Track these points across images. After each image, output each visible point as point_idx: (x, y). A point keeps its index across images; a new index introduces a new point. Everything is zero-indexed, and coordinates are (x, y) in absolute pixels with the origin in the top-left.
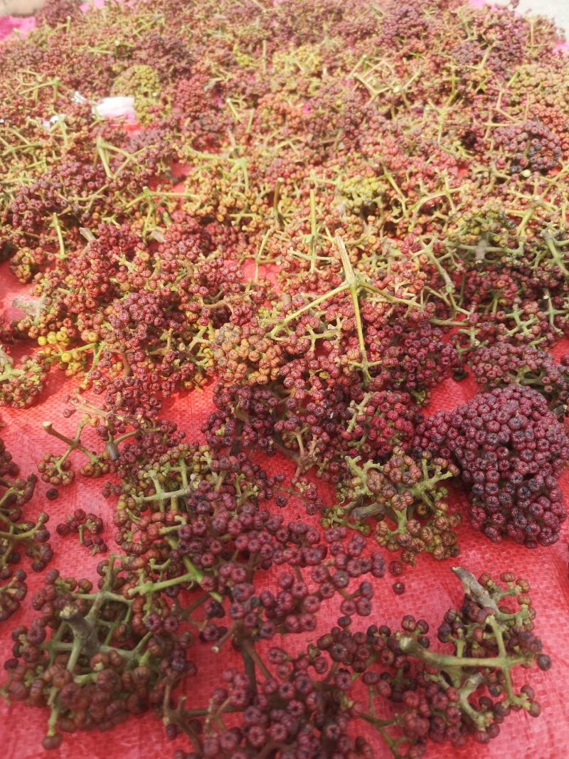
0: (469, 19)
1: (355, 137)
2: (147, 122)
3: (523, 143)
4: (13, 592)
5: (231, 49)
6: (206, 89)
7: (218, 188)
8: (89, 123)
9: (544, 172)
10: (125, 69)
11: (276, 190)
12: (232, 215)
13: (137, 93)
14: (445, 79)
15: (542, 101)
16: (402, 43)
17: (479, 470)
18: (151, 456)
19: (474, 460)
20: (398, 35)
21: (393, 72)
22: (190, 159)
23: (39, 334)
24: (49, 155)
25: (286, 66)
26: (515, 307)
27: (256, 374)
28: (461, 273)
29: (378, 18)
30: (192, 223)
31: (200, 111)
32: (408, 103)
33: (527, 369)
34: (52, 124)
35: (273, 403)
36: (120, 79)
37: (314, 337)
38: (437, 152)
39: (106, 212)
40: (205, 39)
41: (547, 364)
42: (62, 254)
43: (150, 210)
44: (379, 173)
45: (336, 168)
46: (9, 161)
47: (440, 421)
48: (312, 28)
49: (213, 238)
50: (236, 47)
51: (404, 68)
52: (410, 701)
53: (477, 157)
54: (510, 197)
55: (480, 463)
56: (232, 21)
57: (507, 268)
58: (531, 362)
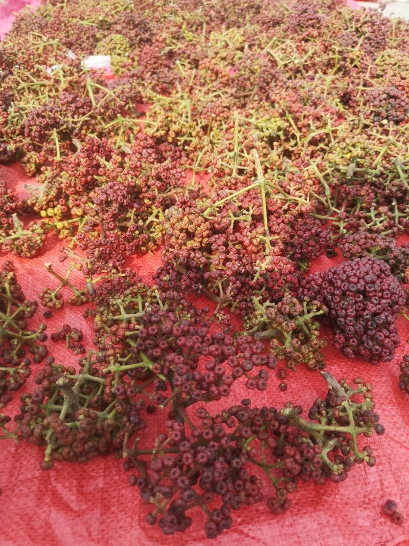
0: (350, 16)
1: (266, 91)
2: (120, 73)
3: (384, 101)
4: (22, 371)
5: (180, 27)
6: (162, 53)
7: (169, 119)
8: (78, 72)
9: (397, 123)
10: (105, 36)
11: (209, 124)
12: (178, 138)
13: (113, 53)
14: (331, 56)
15: (398, 75)
16: (301, 31)
17: (342, 308)
18: (118, 291)
19: (339, 302)
20: (299, 25)
21: (295, 49)
22: (150, 99)
23: (41, 209)
24: (50, 91)
25: (219, 42)
26: (372, 209)
27: (192, 241)
28: (336, 184)
29: (286, 12)
30: (150, 141)
31: (157, 69)
32: (304, 72)
33: (378, 248)
34: (53, 70)
35: (203, 261)
36: (101, 43)
37: (233, 219)
38: (323, 103)
39: (90, 130)
40: (162, 20)
41: (392, 245)
42: (58, 158)
43: (121, 132)
44: (282, 115)
45: (252, 112)
46: (22, 94)
47: (317, 277)
48: (238, 17)
49: (164, 154)
50: (184, 27)
51: (302, 48)
52: (288, 451)
53: (351, 110)
54: (373, 137)
55: (343, 304)
56: (182, 9)
57: (368, 183)
58: (381, 243)
